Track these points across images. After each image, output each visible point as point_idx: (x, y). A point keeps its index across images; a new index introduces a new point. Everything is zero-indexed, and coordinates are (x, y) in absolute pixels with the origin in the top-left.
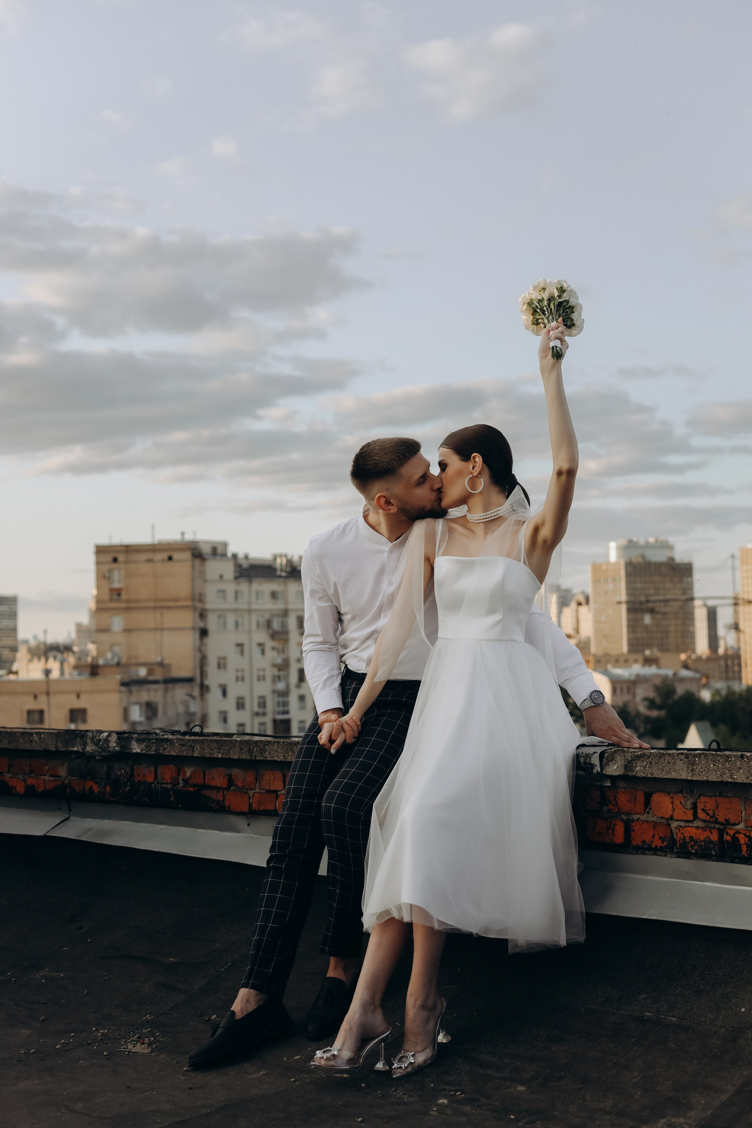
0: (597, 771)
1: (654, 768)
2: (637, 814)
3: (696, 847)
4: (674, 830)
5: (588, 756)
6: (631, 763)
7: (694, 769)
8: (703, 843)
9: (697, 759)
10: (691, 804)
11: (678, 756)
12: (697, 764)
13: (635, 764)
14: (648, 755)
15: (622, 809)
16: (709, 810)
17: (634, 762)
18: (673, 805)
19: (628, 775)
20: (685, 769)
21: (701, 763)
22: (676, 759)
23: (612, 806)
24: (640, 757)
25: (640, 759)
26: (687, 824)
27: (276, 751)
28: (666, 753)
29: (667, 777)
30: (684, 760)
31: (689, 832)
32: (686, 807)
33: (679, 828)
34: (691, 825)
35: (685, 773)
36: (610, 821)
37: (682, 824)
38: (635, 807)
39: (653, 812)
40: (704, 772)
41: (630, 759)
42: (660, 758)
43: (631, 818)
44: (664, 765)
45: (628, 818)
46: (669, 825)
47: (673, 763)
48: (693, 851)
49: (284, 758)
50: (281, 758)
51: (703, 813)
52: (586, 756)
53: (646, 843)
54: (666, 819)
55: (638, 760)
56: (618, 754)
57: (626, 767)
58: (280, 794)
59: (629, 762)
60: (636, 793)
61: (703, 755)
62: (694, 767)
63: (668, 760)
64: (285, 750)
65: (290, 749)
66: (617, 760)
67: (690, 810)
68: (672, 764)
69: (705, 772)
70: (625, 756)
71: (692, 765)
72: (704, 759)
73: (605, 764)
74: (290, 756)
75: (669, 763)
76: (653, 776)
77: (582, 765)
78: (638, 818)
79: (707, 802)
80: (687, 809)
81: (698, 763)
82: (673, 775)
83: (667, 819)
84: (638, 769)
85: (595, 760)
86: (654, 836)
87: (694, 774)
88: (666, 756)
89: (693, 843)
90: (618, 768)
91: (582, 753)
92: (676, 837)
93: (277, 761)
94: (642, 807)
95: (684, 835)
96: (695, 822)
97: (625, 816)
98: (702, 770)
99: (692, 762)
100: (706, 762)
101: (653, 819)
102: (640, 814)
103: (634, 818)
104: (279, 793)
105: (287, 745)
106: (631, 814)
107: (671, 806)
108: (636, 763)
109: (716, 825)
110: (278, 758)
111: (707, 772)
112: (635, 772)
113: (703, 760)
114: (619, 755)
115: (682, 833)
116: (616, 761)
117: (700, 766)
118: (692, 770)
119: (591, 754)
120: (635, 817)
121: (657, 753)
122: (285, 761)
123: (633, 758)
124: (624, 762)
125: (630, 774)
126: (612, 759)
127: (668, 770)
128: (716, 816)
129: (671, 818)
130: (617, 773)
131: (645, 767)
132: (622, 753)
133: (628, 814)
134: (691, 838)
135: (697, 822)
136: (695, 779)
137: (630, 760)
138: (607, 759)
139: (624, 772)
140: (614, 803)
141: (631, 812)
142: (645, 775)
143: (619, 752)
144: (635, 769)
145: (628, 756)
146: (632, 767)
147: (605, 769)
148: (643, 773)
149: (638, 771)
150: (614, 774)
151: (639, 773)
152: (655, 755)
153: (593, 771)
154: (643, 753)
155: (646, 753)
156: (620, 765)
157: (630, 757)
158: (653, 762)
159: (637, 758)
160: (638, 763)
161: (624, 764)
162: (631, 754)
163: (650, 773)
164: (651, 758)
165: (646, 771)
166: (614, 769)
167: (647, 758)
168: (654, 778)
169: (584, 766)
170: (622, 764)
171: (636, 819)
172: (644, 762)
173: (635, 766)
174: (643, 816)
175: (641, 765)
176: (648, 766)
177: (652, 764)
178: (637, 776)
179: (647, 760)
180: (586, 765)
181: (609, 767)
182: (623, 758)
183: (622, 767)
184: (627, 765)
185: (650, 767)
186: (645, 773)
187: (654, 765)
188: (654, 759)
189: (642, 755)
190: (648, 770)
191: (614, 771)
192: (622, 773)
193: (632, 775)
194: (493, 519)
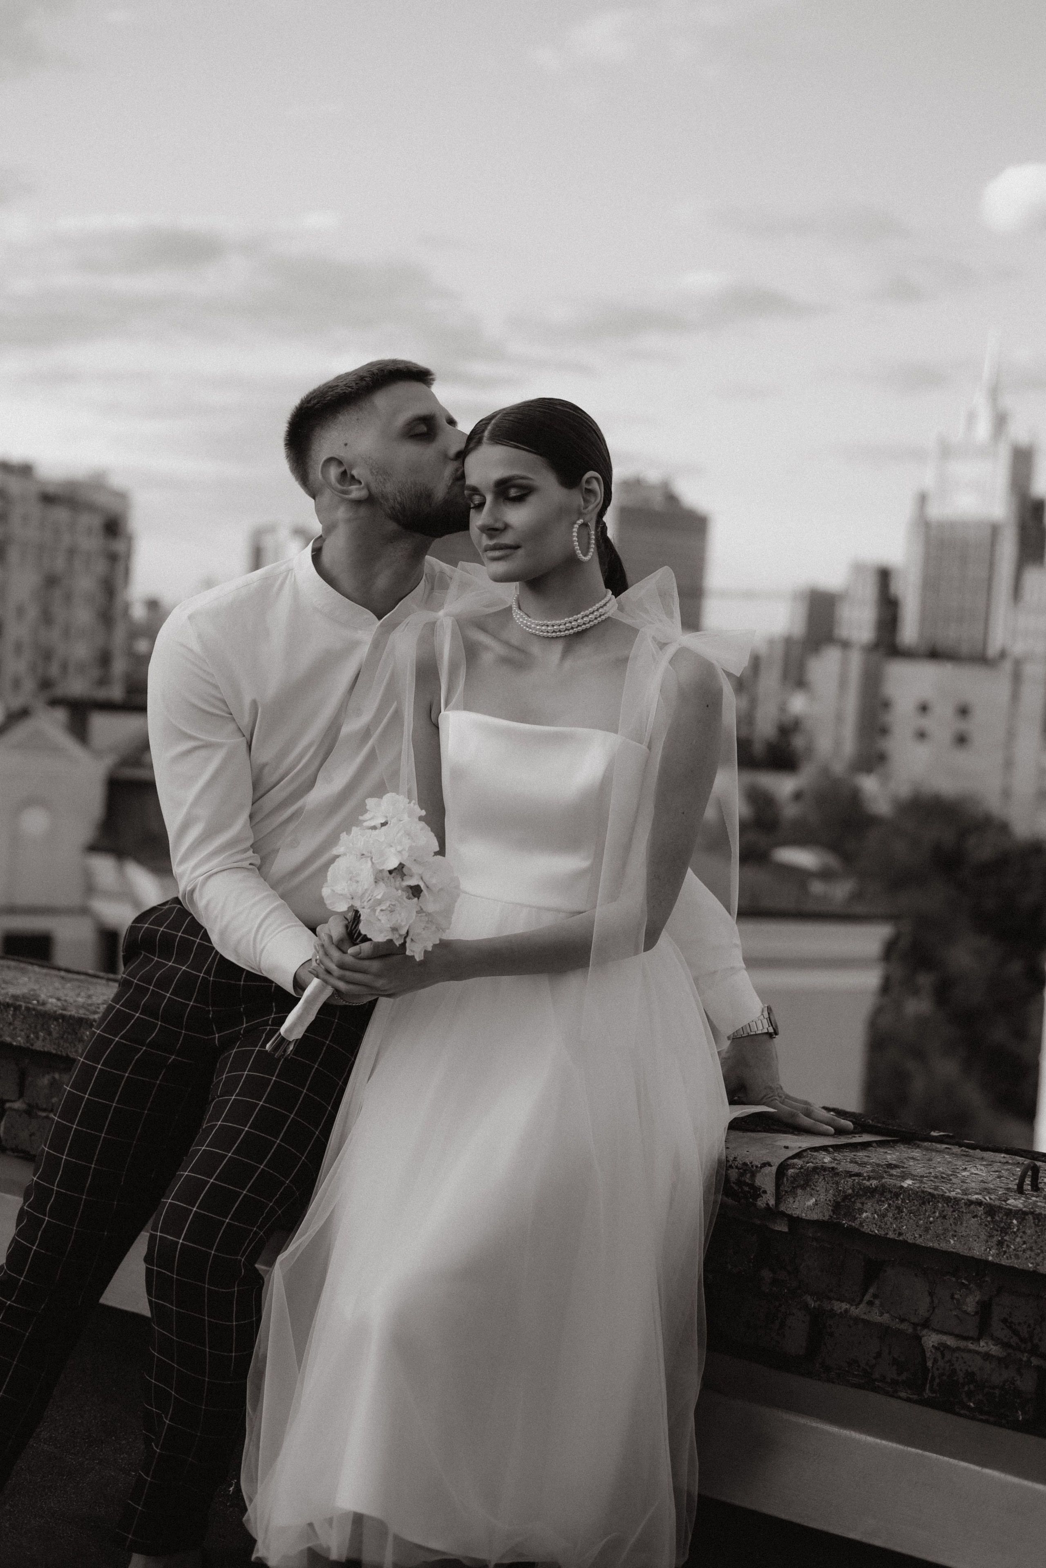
0: (767, 1204)
1: (906, 1222)
2: (843, 1302)
3: (980, 1397)
4: (931, 1352)
5: (750, 1170)
6: (850, 1201)
7: (1006, 1241)
8: (997, 1391)
9: (1015, 1222)
10: (977, 1303)
11: (969, 1206)
12: (1015, 1233)
13: (858, 1205)
14: (894, 1190)
15: (807, 1284)
16: (1020, 1324)
17: (859, 1200)
18: (932, 1297)
19: (839, 1225)
20: (983, 1237)
21: (1024, 1232)
22: (962, 1212)
23: (785, 1273)
24: (871, 1192)
25: (873, 1196)
26: (962, 1344)
27: (10, 1024)
28: (939, 1195)
29: (936, 1246)
30: (983, 1217)
31: (965, 1363)
32: (965, 1308)
33: (942, 1349)
34: (971, 1346)
35: (980, 1246)
36: (777, 1304)
37: (950, 1341)
38: (839, 1285)
39: (882, 1305)
40: (1029, 1253)
41: (850, 1191)
42: (924, 1203)
43: (829, 1308)
44: (931, 1219)
45: (819, 1305)
46: (918, 1338)
47: (954, 1219)
48: (972, 1404)
49: (27, 1042)
50: (20, 1041)
51: (1005, 1327)
52: (745, 1168)
53: (859, 1366)
54: (913, 1324)
55: (869, 1198)
56: (822, 1177)
57: (837, 1207)
58: (11, 1109)
59: (846, 1197)
60: (845, 1257)
61: (1030, 1216)
62: (1006, 1238)
63: (943, 1211)
64: (29, 1025)
65: (43, 1025)
66: (818, 1189)
67: (973, 1316)
68: (952, 1221)
69: (1033, 1254)
70: (837, 1183)
71: (1001, 1232)
72: (1033, 1225)
73: (786, 1192)
74: (41, 1039)
75: (944, 1217)
76: (901, 1238)
77: (732, 1184)
78: (846, 1311)
79: (1016, 1307)
80: (965, 1312)
81: (1018, 1230)
82: (951, 1244)
83: (915, 1325)
84: (867, 1217)
85: (766, 1181)
86: (879, 1355)
87: (1005, 1252)
88: (938, 1202)
89: (972, 1387)
90: (817, 1204)
91: (735, 1159)
92: (932, 1367)
93: (11, 1045)
94: (856, 1288)
95: (953, 1365)
96: (982, 1343)
97: (815, 1301)
98: (1024, 1246)
99: (1002, 1225)
100: (1036, 1232)
101: (879, 1319)
102: (851, 1302)
103: (835, 1308)
104: (8, 1105)
105: (36, 1015)
106: (831, 1299)
107: (928, 1299)
108: (863, 1204)
109: (1032, 1359)
110: (13, 1038)
111: (1038, 1255)
112: (857, 1222)
113: (1030, 1228)
114: (824, 1178)
115: (950, 1361)
116: (813, 1189)
117: (1021, 1237)
118: (1000, 1243)
119: (757, 1167)
120: (840, 1307)
121: (917, 1192)
122: (28, 1048)
123: (858, 1192)
124: (834, 1195)
125: (845, 1224)
126: (804, 1184)
127: (940, 1232)
128: (1036, 1341)
129: (926, 1324)
130: (814, 1216)
131: (884, 1216)
132: (832, 1177)
133: (820, 1297)
134: (970, 1376)
135: (987, 1343)
136: (1004, 1262)
137: (850, 1195)
138: (792, 1183)
139: (830, 1216)
140: (790, 1268)
141: (828, 1294)
142: (880, 1232)
143: (824, 1173)
144: (860, 1214)
145: (845, 1184)
146: (853, 1210)
147: (785, 1202)
148: (878, 1226)
149: (865, 1220)
150: (804, 1215)
151: (867, 1225)
152: (912, 1194)
153: (757, 1201)
154: (882, 1185)
155: (890, 1187)
156: (822, 1200)
157: (850, 1188)
158: (905, 1207)
159: (867, 1193)
160: (867, 1203)
161: (832, 1199)
162: (853, 1182)
163: (895, 1230)
164: (901, 1199)
165: (886, 1224)
166: (806, 1206)
167: (891, 1197)
168: (902, 1241)
169: (736, 1188)
170: (828, 1199)
171: (841, 1312)
172: (883, 1205)
173: (859, 1209)
174: (857, 1309)
175: (875, 1210)
176: (891, 1215)
177: (902, 1212)
178: (862, 1229)
179: (890, 1202)
180: (744, 1187)
181: (797, 1199)
182: (831, 1187)
183: (827, 1204)
184: (840, 1203)
185: (896, 1218)
186: (882, 1228)
187: (906, 1215)
188: (908, 1201)
189: (878, 1189)
190: (891, 1223)
191: (806, 1209)
192: (827, 1218)
193: (847, 1226)
194: (591, 627)
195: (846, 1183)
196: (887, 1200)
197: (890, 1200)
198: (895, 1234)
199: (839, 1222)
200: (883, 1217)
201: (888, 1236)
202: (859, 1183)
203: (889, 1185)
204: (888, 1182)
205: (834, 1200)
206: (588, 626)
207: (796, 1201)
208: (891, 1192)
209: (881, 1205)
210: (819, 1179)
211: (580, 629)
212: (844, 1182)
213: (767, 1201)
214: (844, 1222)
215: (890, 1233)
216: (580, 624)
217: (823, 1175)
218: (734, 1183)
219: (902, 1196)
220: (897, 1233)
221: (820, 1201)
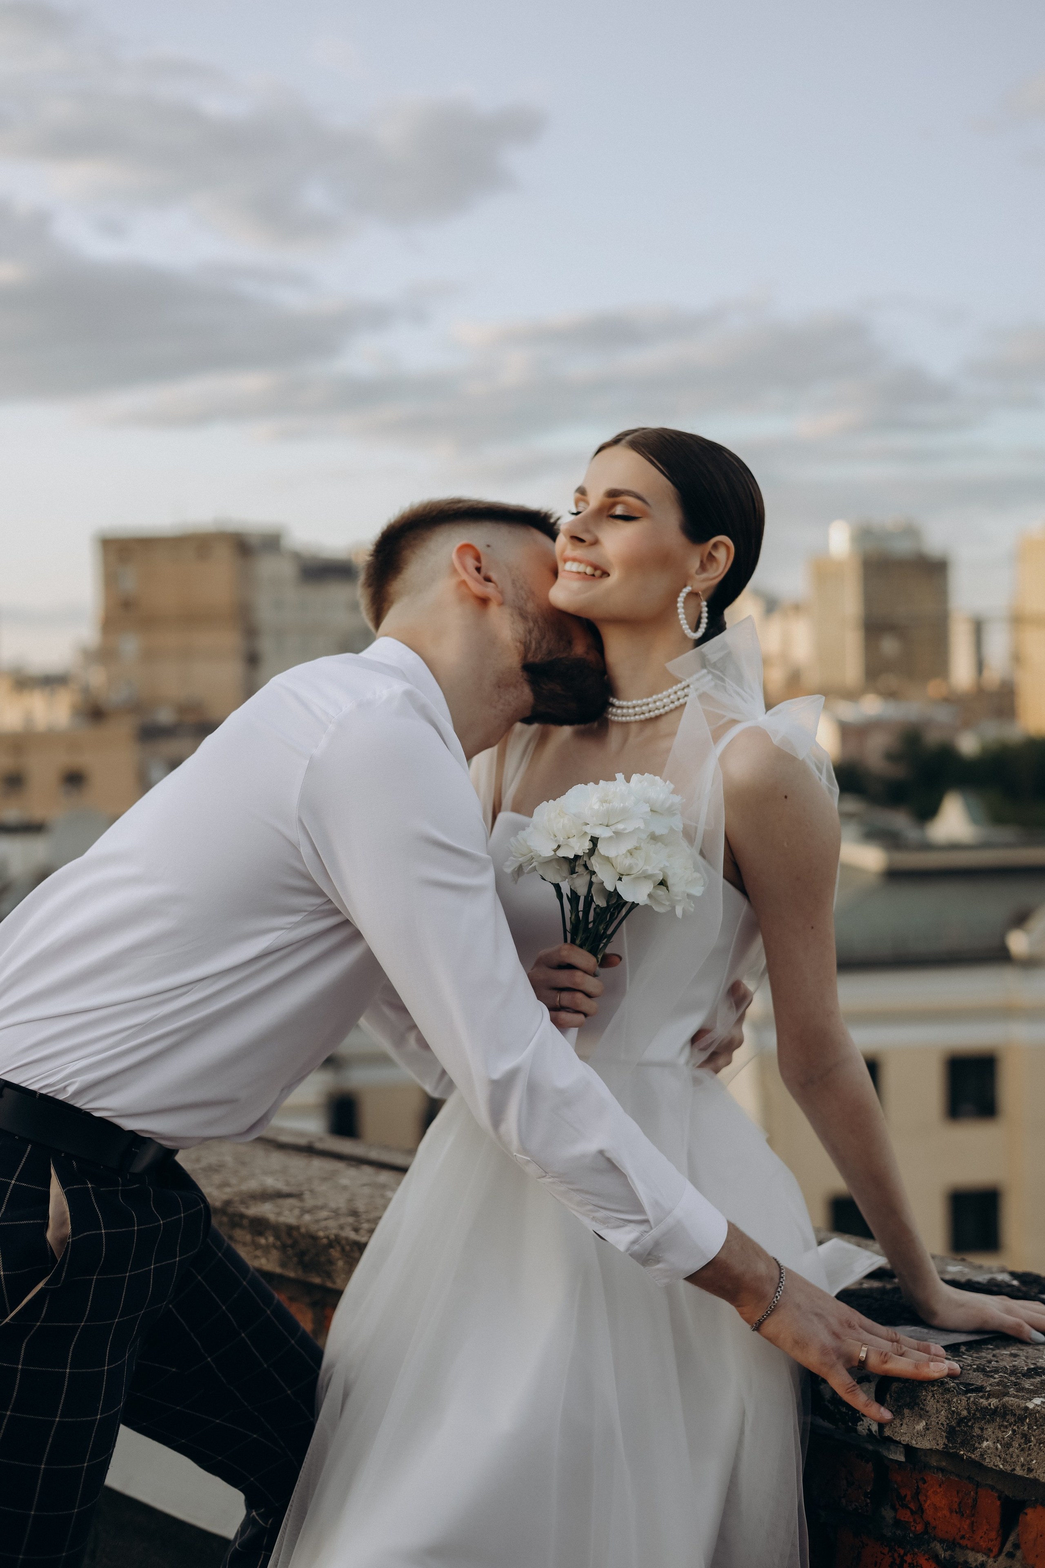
0: (870, 1430)
1: (1035, 1454)
2: (978, 1552)
6: (967, 1425)
13: (977, 1431)
14: (1018, 1412)
15: (935, 1528)
17: (977, 1425)
19: (956, 1456)
23: (909, 1513)
24: (990, 1414)
25: (993, 1420)
36: (902, 1552)
38: (973, 1531)
39: (1024, 1558)
41: (965, 1413)
43: (961, 1560)
45: (952, 1557)
55: (989, 1422)
56: (931, 1394)
57: (951, 1433)
59: (961, 1421)
60: (976, 1493)
66: (928, 1408)
70: (949, 1402)
76: (1031, 1476)
77: (827, 1403)
78: (983, 1564)
84: (988, 1447)
90: (928, 1429)
94: (993, 1535)
97: (945, 1551)
102: (988, 1552)
103: (970, 1560)
106: (964, 1548)
108: (982, 1429)
112: (978, 1453)
114: (933, 1395)
116: (922, 1409)
120: (973, 1558)
123: (974, 1414)
124: (947, 1418)
125: (963, 1455)
126: (910, 1403)
130: (926, 1444)
131: (1007, 1445)
132: (942, 1394)
133: (952, 1545)
137: (965, 1418)
138: (897, 1400)
139: (944, 1444)
140: (912, 1506)
141: (961, 1541)
142: (1006, 1468)
143: (932, 1389)
144: (979, 1443)
145: (959, 1404)
146: (972, 1438)
147: (891, 1425)
148: (1002, 1459)
149: (986, 1451)
150: (914, 1442)
151: (990, 1457)
152: (1040, 1418)
153: (857, 1425)
154: (1003, 1405)
155: (1013, 1408)
156: (933, 1423)
157: (965, 1409)
158: (1033, 1435)
159: (986, 1416)
160: (987, 1429)
161: (945, 1423)
162: (967, 1401)
163: (1023, 1465)
164: (1027, 1424)
165: (1012, 1457)
166: (915, 1431)
167: (1015, 1421)
168: (1033, 1479)
169: (832, 1408)
170: (940, 1423)
171: (976, 1566)
172: (1006, 1432)
173: (978, 1436)
174: (995, 1562)
175: (997, 1437)
176: (1017, 1445)
177: (1030, 1442)
178: (983, 1463)
179: (1015, 1427)
180: (840, 1407)
181: (905, 1421)
182: (942, 1406)
183: (940, 1429)
184: (955, 1428)
185: (1023, 1450)
186: (1007, 1462)
187: (1035, 1445)
188: (1035, 1427)
189: (999, 1409)
190: (1018, 1456)
191: (916, 1434)
192: (941, 1447)
193: (966, 1458)
194: (666, 713)
195: (959, 1402)
196: (1010, 1425)
197: (1015, 1425)
198: (1024, 1470)
199: (957, 1452)
200: (1007, 1447)
201: (1015, 1472)
202: (974, 1403)
203: (1012, 1406)
204: (1010, 1402)
205: (947, 1424)
206: (662, 711)
207: (904, 1424)
208: (1015, 1415)
209: (1004, 1432)
210: (927, 1396)
211: (652, 714)
212: (957, 1400)
213: (869, 1427)
214: (962, 1453)
215: (1018, 1469)
216: (659, 708)
217: (932, 1391)
218: (829, 1401)
219: (1028, 1420)
220: (1026, 1468)
221: (931, 1425)
